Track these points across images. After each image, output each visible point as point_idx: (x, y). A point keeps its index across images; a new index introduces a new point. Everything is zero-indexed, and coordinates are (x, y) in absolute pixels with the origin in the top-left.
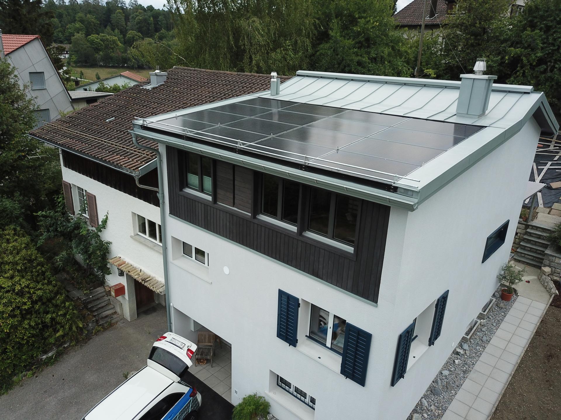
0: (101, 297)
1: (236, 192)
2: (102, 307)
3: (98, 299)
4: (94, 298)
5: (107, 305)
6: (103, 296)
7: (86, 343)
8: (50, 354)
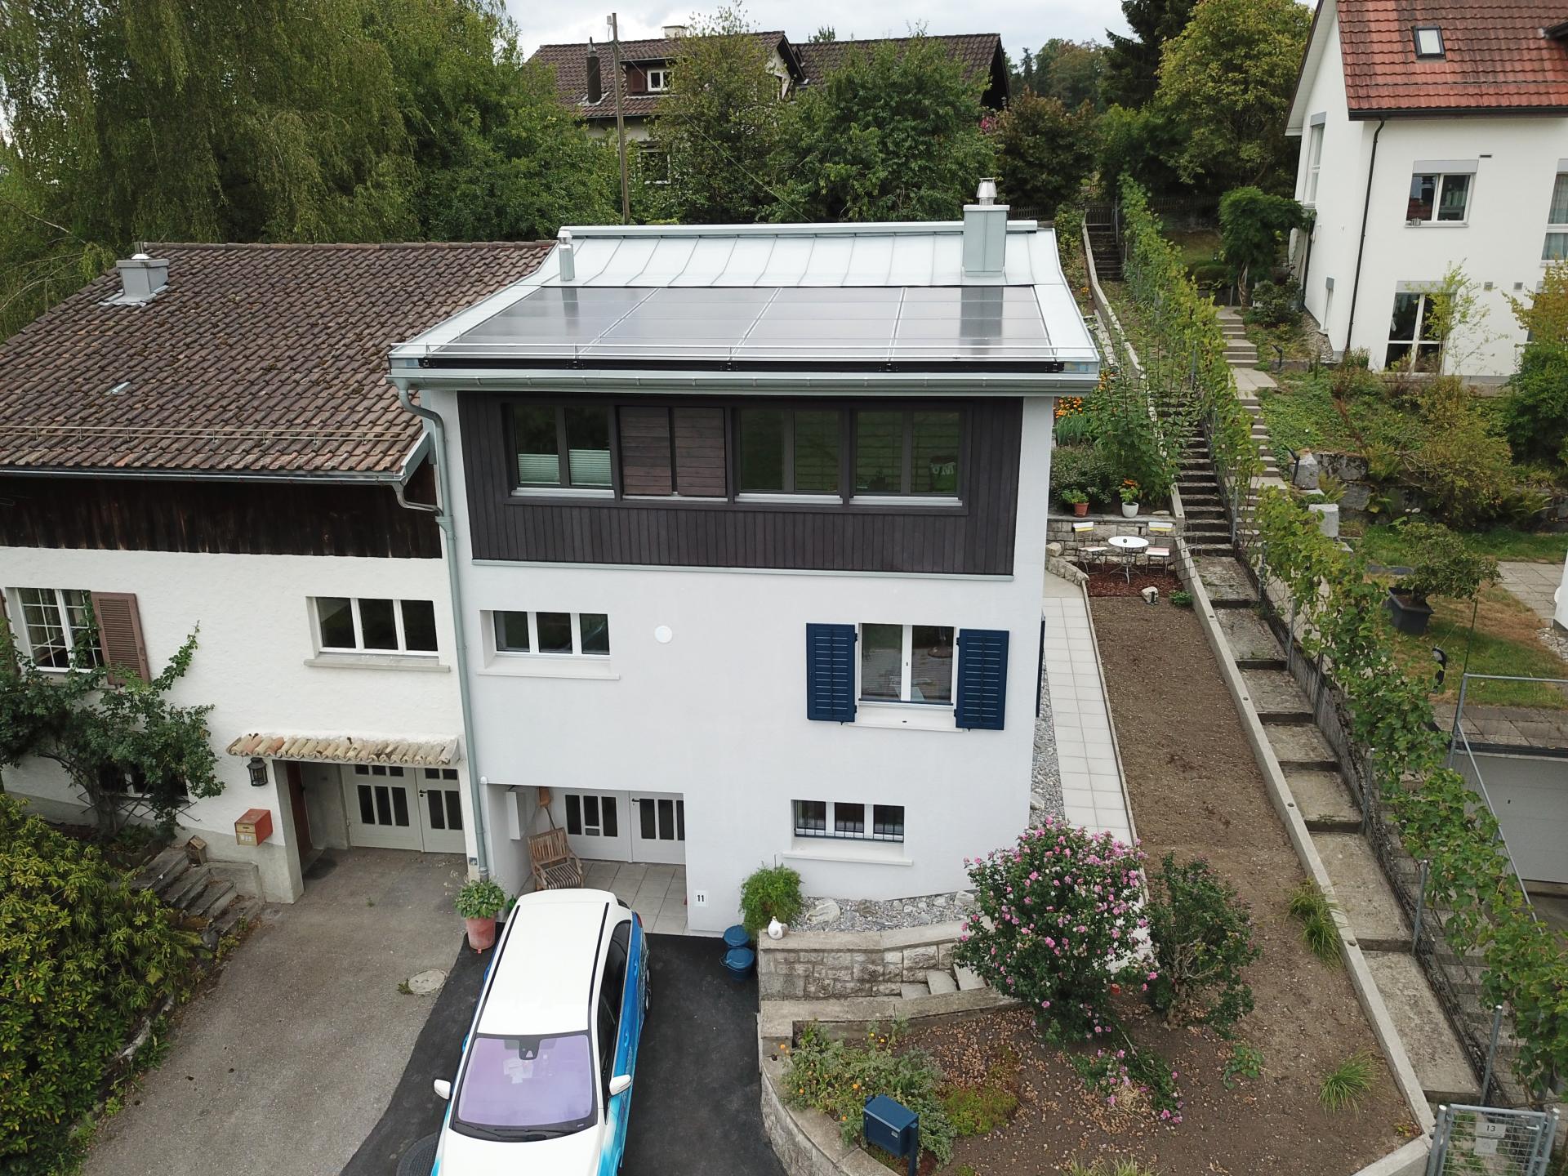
0: (182, 874)
1: (678, 461)
2: (200, 895)
3: (177, 879)
4: (168, 880)
5: (207, 886)
6: (187, 869)
7: (215, 985)
8: (139, 1041)
